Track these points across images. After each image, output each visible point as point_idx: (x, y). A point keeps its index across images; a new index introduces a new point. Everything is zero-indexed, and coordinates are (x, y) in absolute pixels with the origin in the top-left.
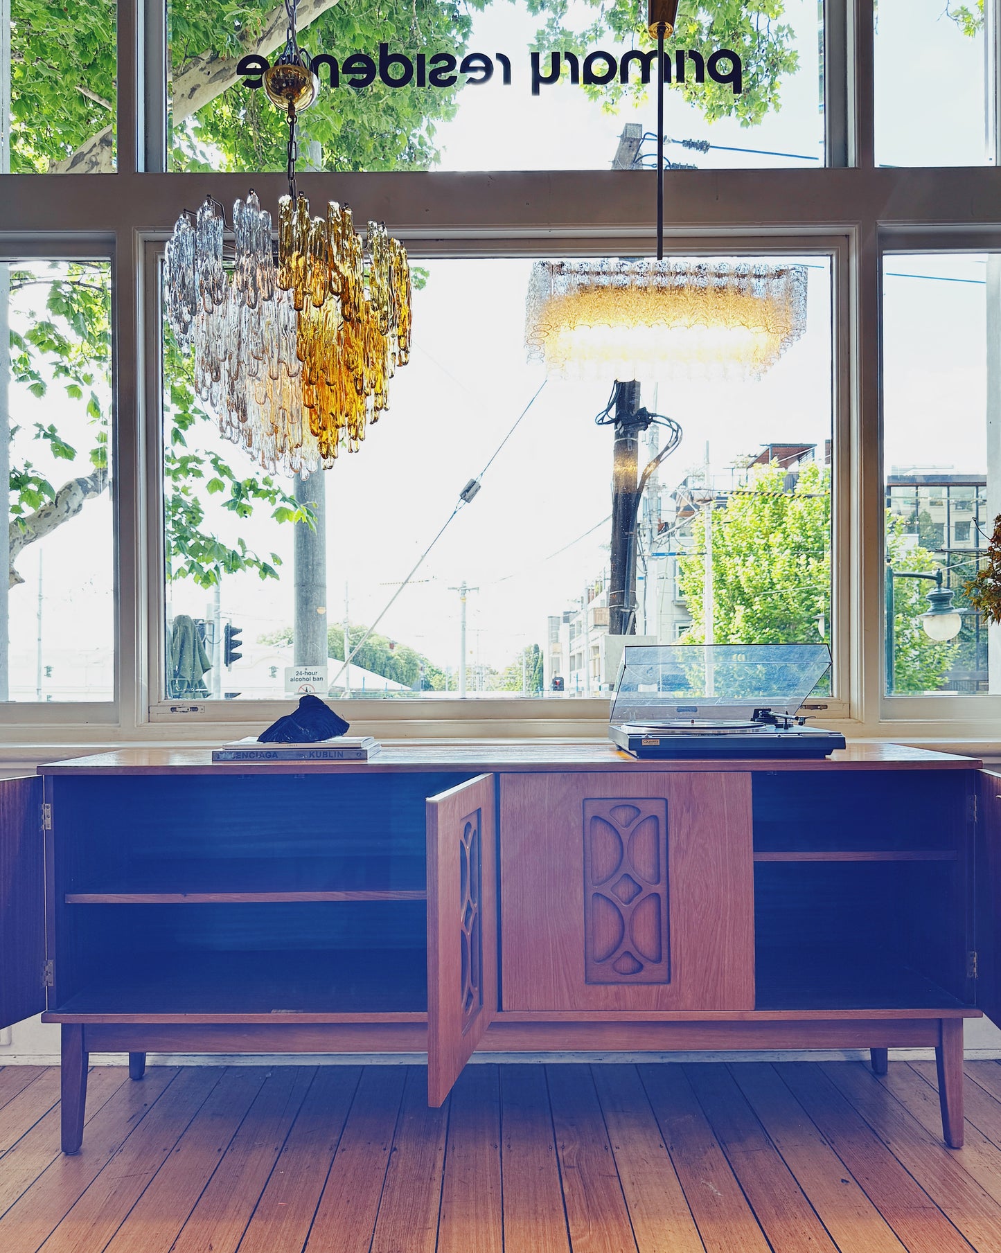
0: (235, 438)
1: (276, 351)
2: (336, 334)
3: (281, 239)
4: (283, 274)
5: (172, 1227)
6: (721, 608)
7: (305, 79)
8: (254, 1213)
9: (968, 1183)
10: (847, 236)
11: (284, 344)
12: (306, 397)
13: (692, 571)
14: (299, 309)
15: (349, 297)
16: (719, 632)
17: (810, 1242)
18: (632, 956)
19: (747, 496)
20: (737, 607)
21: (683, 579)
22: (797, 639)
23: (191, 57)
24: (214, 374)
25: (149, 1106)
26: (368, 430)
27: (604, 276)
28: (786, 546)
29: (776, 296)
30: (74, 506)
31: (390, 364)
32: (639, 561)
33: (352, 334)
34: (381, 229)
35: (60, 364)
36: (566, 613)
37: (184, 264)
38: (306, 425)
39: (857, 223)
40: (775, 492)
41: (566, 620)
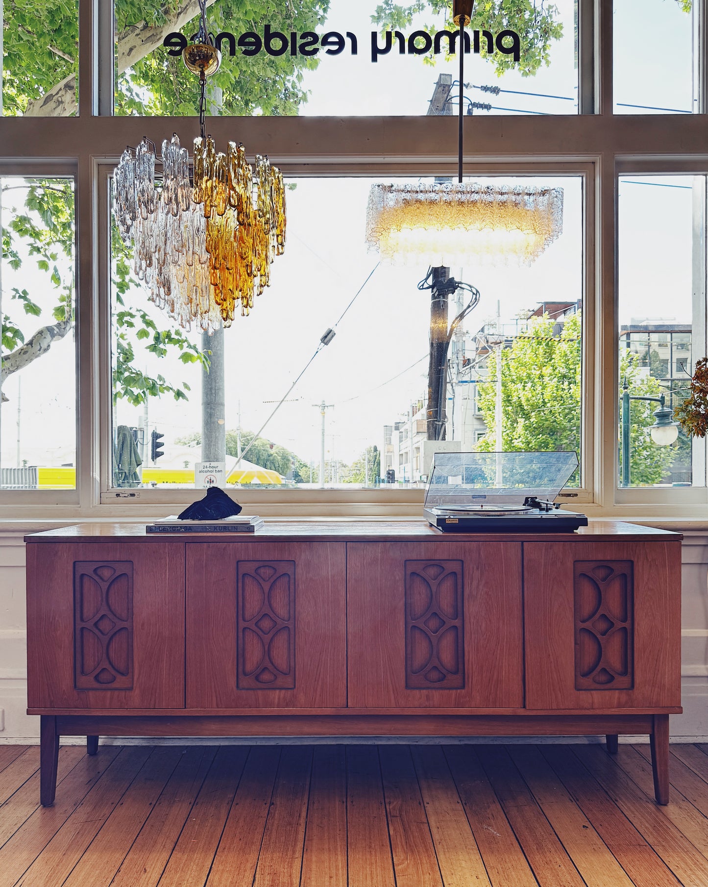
0: (162, 306)
1: (191, 246)
2: (233, 234)
3: (195, 168)
4: (196, 193)
5: (118, 856)
6: (508, 420)
7: (212, 53)
8: (174, 847)
9: (671, 829)
10: (594, 163)
11: (197, 241)
12: (212, 278)
13: (487, 394)
14: (207, 217)
15: (243, 209)
16: (506, 438)
17: (560, 868)
18: (438, 670)
19: (526, 340)
20: (519, 420)
21: (480, 400)
22: (562, 443)
23: (129, 26)
24: (148, 262)
25: (101, 774)
26: (255, 300)
27: (422, 194)
28: (554, 376)
29: (541, 208)
30: (44, 346)
31: (271, 254)
32: (449, 386)
33: (244, 233)
34: (265, 160)
35: (34, 245)
36: (396, 423)
37: (127, 185)
38: (212, 296)
39: (600, 154)
40: (546, 337)
41: (397, 428)
